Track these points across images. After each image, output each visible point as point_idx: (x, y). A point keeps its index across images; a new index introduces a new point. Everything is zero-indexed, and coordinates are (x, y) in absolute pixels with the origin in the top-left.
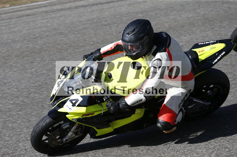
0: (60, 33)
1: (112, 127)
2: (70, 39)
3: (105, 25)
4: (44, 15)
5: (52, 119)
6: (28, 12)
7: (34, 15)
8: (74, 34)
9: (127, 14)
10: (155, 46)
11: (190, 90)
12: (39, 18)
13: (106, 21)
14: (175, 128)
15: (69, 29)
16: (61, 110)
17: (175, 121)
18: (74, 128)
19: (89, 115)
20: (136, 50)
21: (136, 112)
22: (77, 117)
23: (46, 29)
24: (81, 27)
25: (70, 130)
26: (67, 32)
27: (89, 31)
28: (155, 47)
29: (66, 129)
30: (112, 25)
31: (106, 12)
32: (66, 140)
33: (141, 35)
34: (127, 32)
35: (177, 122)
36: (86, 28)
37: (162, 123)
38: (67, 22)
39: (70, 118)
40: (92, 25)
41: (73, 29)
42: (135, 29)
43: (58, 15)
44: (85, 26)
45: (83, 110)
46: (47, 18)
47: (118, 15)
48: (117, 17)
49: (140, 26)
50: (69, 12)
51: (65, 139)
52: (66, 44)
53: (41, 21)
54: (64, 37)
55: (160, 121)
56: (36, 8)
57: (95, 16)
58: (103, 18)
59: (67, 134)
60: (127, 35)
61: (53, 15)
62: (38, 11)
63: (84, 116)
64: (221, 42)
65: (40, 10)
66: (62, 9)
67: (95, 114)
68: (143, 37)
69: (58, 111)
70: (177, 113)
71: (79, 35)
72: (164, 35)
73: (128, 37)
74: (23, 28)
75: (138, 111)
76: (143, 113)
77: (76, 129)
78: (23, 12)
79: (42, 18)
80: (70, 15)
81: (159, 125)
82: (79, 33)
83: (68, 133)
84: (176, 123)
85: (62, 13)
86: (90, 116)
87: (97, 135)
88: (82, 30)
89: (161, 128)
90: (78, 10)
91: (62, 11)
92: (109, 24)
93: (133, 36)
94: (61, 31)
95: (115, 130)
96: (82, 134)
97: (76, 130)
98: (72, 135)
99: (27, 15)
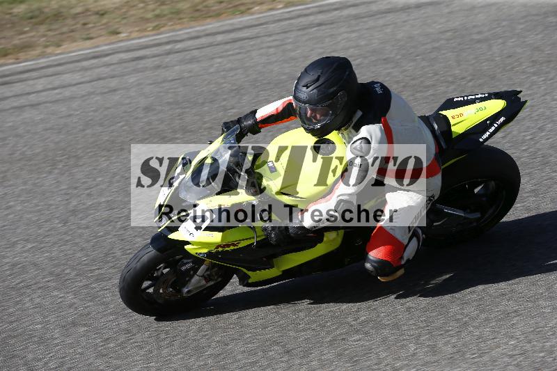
0: (385, 60)
1: (278, 268)
2: (406, 71)
3: (479, 41)
4: (353, 22)
5: (158, 253)
6: (321, 17)
7: (332, 23)
8: (415, 60)
9: (526, 16)
10: (359, 110)
11: (433, 196)
12: (343, 30)
13: (479, 33)
14: (401, 272)
15: (404, 52)
16: (173, 236)
17: (402, 258)
18: (203, 268)
19: (228, 246)
20: (322, 118)
21: (325, 239)
22: (205, 251)
23: (356, 52)
24: (429, 46)
25: (195, 273)
26: (399, 57)
27: (444, 54)
28: (359, 114)
29: (187, 270)
30: (493, 42)
31: (480, 15)
32: (188, 292)
33: (332, 90)
34: (304, 82)
35: (405, 259)
36: (438, 49)
37: (373, 261)
38: (400, 36)
39: (193, 252)
40: (452, 41)
41: (413, 50)
42: (319, 76)
43: (381, 22)
44: (437, 45)
45: (216, 237)
46: (359, 30)
47: (504, 20)
48: (504, 23)
49: (331, 70)
50: (404, 16)
51: (186, 290)
52: (398, 82)
53: (345, 35)
54: (393, 68)
55: (371, 258)
56: (336, 9)
57: (457, 23)
58: (474, 26)
59: (190, 280)
60: (304, 89)
61: (371, 23)
62: (342, 16)
63: (220, 249)
64: (497, 96)
65: (346, 12)
66: (389, 9)
67: (241, 245)
68: (335, 93)
69: (169, 237)
70: (405, 242)
71: (424, 63)
72: (377, 89)
73: (305, 93)
74: (312, 50)
75: (329, 236)
76: (339, 240)
77: (207, 270)
78: (311, 18)
79: (349, 30)
80: (404, 22)
81: (368, 265)
82: (423, 59)
83: (192, 277)
84: (403, 262)
85: (390, 17)
86: (232, 248)
87: (250, 281)
88: (430, 52)
89: (372, 271)
90: (423, 11)
91: (390, 14)
92: (486, 40)
93: (314, 91)
94: (388, 56)
95: (284, 272)
96: (220, 279)
97: (209, 273)
98: (199, 281)
99: (320, 25)
